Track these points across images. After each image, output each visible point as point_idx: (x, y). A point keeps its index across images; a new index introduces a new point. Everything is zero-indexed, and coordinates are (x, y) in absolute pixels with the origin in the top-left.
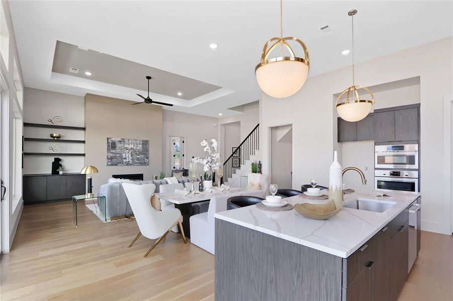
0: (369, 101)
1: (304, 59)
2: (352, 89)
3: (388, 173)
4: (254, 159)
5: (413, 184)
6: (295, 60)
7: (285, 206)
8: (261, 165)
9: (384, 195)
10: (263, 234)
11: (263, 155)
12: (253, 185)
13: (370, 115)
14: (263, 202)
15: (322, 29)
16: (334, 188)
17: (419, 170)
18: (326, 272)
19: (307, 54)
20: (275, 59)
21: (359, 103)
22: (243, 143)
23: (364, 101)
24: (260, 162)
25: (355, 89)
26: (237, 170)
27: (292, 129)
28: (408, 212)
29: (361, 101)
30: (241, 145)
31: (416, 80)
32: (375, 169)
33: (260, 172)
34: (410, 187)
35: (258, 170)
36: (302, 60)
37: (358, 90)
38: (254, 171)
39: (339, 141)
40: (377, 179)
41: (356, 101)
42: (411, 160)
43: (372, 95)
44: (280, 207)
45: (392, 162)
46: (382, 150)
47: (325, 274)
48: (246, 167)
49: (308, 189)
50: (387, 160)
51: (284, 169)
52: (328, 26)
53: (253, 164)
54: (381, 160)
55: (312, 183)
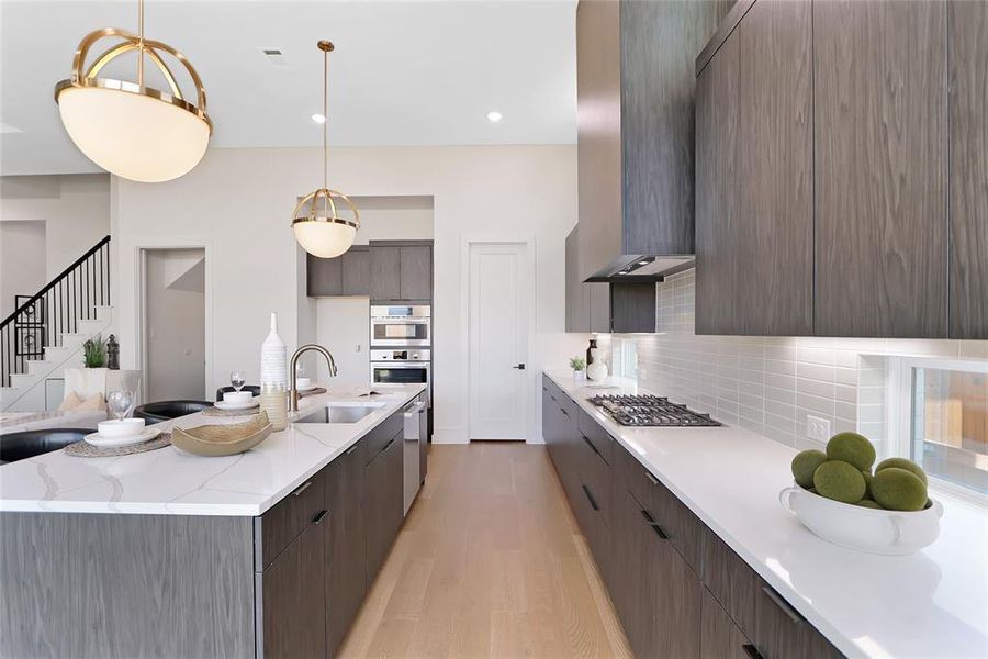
0: (351, 224)
1: (196, 106)
2: (321, 195)
3: (390, 354)
4: (89, 330)
5: (424, 371)
6: (174, 103)
7: (155, 439)
8: (116, 345)
9: (372, 393)
10: (70, 516)
11: (122, 320)
12: (81, 400)
13: (353, 249)
14: (88, 439)
15: (268, 52)
16: (270, 387)
17: (431, 348)
18: (223, 554)
19: (203, 99)
20: (119, 82)
21: (333, 224)
22: (53, 284)
23: (342, 222)
24: (112, 337)
25: (329, 196)
26: (32, 364)
27: (204, 260)
28: (403, 417)
29: (337, 221)
30: (46, 290)
31: (428, 201)
32: (372, 348)
33: (114, 365)
34: (420, 375)
35: (107, 359)
36: (192, 109)
37: (333, 199)
38: (93, 362)
39: (309, 294)
40: (373, 366)
41: (329, 220)
42: (420, 331)
43: (356, 213)
44: (140, 443)
45: (405, 335)
46: (381, 313)
47: (223, 559)
48: (66, 351)
49: (225, 396)
50: (389, 332)
51: (187, 354)
52: (278, 53)
53: (89, 345)
54: (380, 332)
55: (235, 383)
